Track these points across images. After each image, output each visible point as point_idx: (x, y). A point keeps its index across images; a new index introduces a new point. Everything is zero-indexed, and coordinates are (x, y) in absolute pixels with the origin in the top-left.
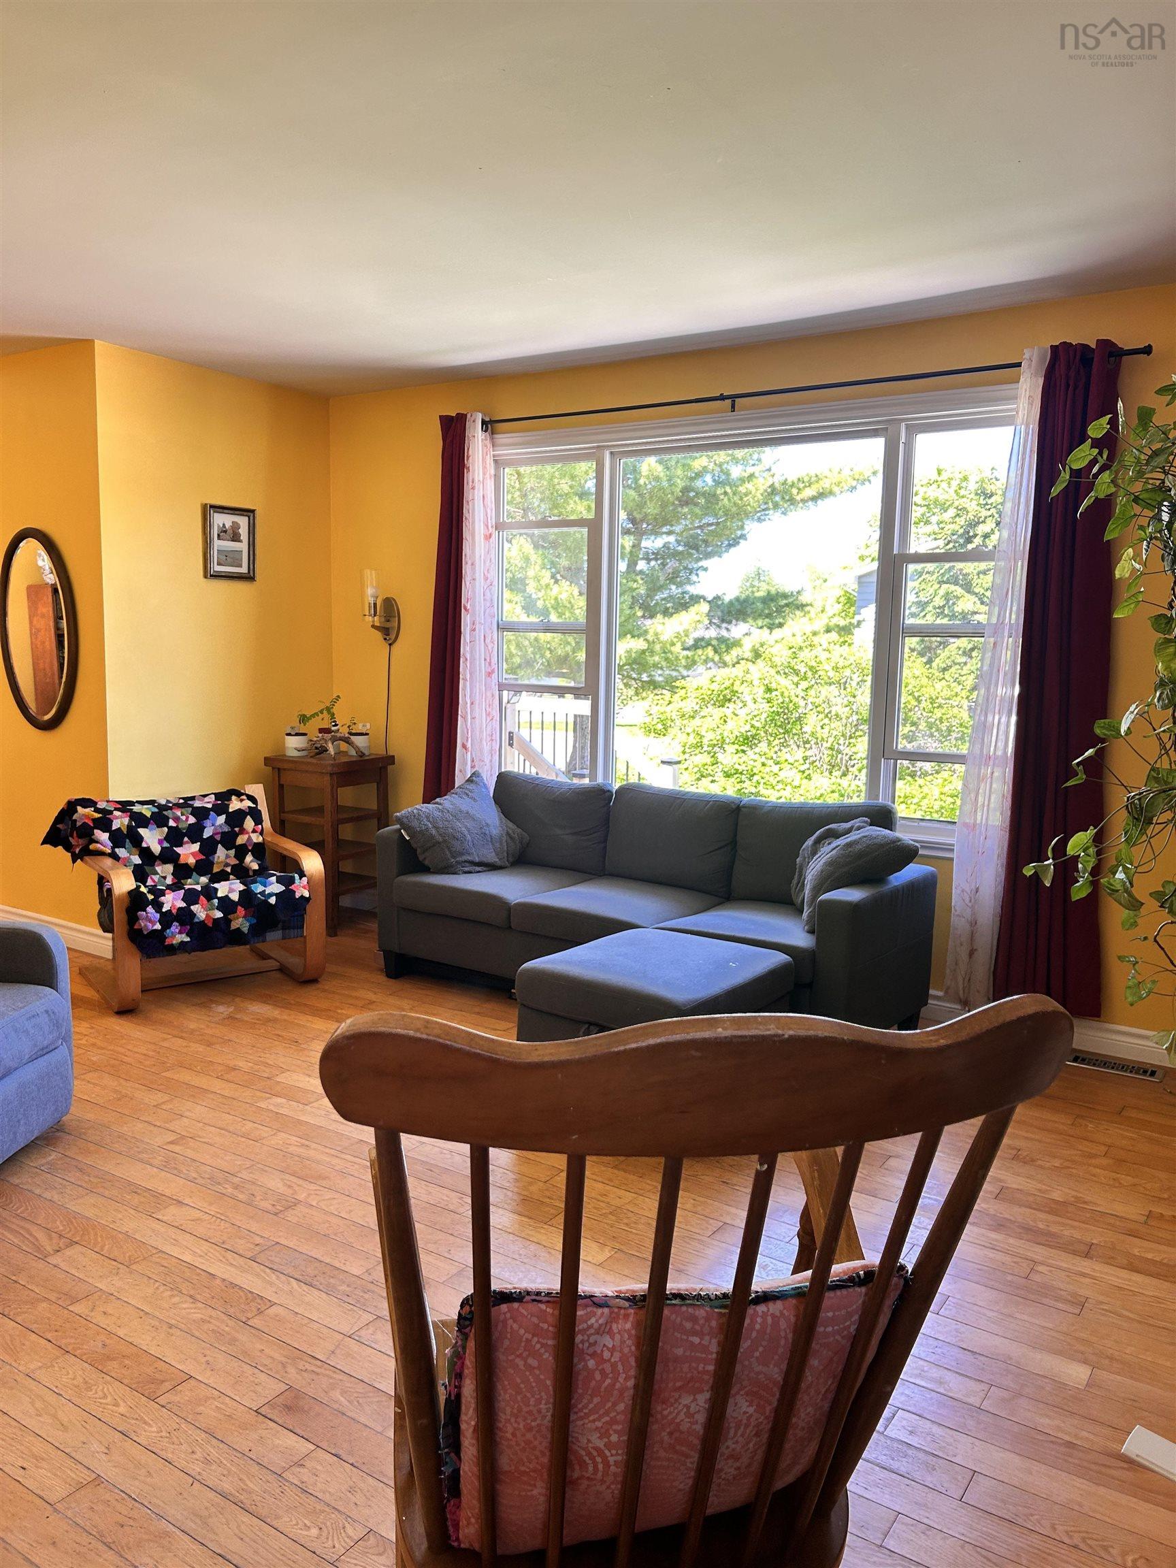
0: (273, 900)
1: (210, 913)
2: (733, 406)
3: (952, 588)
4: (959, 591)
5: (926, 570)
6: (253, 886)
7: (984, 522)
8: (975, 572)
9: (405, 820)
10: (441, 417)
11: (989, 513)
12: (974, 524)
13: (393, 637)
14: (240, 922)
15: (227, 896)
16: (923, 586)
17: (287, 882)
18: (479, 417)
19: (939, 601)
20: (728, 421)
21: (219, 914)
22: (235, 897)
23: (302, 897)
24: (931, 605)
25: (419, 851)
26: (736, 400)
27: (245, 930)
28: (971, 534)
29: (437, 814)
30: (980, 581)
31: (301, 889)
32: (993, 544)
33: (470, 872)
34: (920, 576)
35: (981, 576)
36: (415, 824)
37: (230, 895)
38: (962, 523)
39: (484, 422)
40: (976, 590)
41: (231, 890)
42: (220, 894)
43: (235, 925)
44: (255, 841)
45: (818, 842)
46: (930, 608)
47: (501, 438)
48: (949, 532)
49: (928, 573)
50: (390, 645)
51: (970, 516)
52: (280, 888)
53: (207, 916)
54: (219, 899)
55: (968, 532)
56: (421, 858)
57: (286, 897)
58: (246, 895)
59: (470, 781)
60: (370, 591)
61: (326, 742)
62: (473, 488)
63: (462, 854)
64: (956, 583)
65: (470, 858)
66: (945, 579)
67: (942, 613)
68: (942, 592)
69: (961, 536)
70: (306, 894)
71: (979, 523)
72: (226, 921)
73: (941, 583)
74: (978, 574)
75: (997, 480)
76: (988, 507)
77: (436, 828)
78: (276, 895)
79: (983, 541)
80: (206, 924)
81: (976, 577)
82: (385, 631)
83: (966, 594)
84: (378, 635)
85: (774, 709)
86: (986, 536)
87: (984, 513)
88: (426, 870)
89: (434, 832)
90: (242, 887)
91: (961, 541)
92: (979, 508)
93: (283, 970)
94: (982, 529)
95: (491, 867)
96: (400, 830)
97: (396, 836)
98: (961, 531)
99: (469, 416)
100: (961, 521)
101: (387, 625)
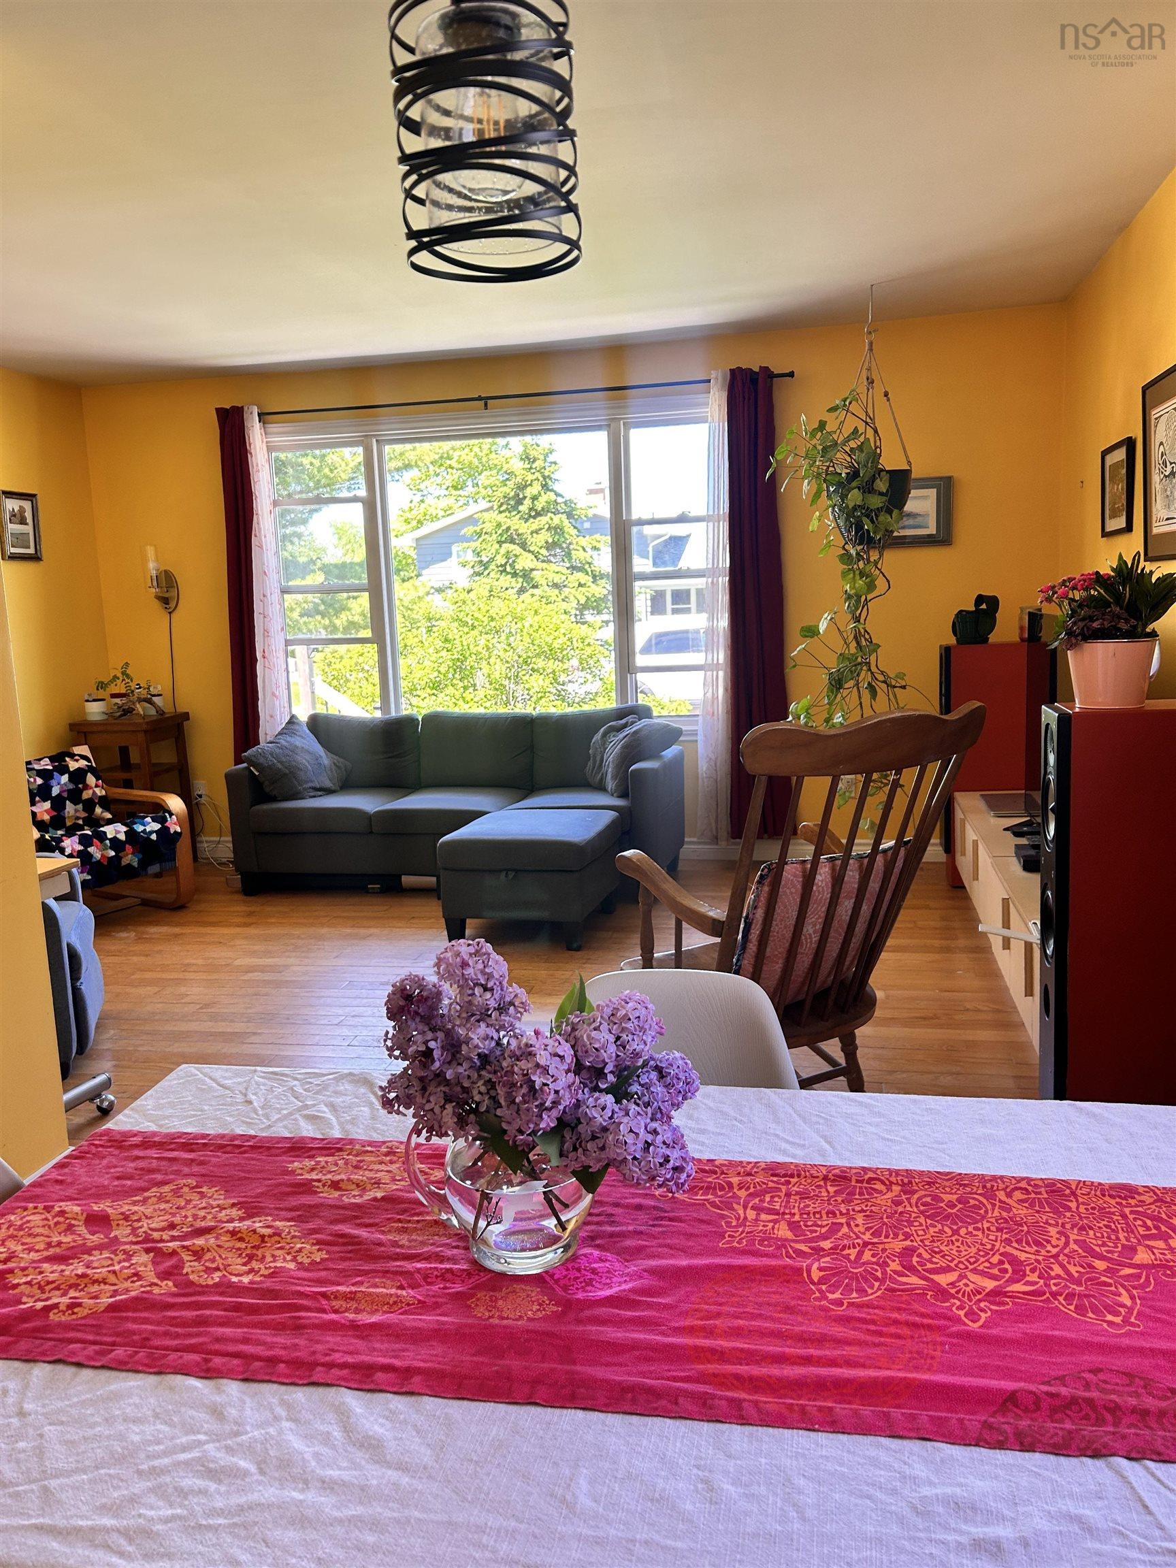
0: (154, 837)
1: (105, 852)
2: (486, 405)
3: (511, 547)
4: (517, 549)
5: (484, 531)
6: (135, 827)
7: (531, 485)
8: (529, 532)
9: (253, 759)
10: (217, 410)
11: (534, 477)
12: (523, 487)
13: (173, 605)
14: (130, 858)
15: (115, 837)
16: (484, 546)
17: (162, 821)
18: (255, 410)
19: (500, 560)
20: (482, 417)
21: (112, 853)
22: (122, 837)
23: (175, 832)
24: (494, 563)
25: (267, 783)
26: (489, 401)
27: (135, 864)
28: (521, 496)
29: (278, 751)
30: (534, 540)
31: (175, 828)
32: (541, 506)
33: (314, 797)
34: (480, 536)
35: (534, 535)
36: (262, 760)
37: (118, 836)
38: (512, 486)
39: (259, 415)
40: (532, 549)
41: (118, 832)
42: (109, 836)
43: (125, 861)
44: (99, 794)
45: (605, 735)
46: (492, 566)
47: (273, 428)
48: (502, 495)
49: (486, 533)
50: (170, 613)
51: (519, 479)
52: (157, 826)
53: (102, 855)
54: (110, 839)
55: (518, 495)
56: (267, 790)
57: (163, 832)
58: (131, 834)
59: (289, 722)
60: (151, 565)
61: (134, 704)
62: (258, 471)
63: (307, 782)
64: (512, 541)
65: (310, 785)
66: (503, 539)
67: (505, 570)
68: (503, 551)
69: (513, 498)
70: (179, 830)
71: (526, 486)
72: (117, 858)
73: (500, 543)
74: (532, 533)
75: (538, 445)
76: (533, 471)
77: (281, 763)
78: (156, 832)
79: (533, 503)
80: (102, 864)
81: (530, 537)
82: (165, 601)
83: (523, 552)
84: (157, 605)
85: (456, 656)
86: (534, 498)
87: (530, 477)
88: (274, 799)
89: (280, 766)
90: (124, 829)
91: (512, 503)
92: (525, 472)
93: (145, 903)
94: (529, 492)
95: (328, 792)
96: (248, 768)
97: (247, 773)
98: (512, 494)
99: (245, 409)
100: (511, 484)
101: (166, 595)
